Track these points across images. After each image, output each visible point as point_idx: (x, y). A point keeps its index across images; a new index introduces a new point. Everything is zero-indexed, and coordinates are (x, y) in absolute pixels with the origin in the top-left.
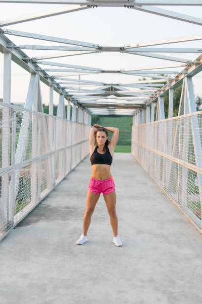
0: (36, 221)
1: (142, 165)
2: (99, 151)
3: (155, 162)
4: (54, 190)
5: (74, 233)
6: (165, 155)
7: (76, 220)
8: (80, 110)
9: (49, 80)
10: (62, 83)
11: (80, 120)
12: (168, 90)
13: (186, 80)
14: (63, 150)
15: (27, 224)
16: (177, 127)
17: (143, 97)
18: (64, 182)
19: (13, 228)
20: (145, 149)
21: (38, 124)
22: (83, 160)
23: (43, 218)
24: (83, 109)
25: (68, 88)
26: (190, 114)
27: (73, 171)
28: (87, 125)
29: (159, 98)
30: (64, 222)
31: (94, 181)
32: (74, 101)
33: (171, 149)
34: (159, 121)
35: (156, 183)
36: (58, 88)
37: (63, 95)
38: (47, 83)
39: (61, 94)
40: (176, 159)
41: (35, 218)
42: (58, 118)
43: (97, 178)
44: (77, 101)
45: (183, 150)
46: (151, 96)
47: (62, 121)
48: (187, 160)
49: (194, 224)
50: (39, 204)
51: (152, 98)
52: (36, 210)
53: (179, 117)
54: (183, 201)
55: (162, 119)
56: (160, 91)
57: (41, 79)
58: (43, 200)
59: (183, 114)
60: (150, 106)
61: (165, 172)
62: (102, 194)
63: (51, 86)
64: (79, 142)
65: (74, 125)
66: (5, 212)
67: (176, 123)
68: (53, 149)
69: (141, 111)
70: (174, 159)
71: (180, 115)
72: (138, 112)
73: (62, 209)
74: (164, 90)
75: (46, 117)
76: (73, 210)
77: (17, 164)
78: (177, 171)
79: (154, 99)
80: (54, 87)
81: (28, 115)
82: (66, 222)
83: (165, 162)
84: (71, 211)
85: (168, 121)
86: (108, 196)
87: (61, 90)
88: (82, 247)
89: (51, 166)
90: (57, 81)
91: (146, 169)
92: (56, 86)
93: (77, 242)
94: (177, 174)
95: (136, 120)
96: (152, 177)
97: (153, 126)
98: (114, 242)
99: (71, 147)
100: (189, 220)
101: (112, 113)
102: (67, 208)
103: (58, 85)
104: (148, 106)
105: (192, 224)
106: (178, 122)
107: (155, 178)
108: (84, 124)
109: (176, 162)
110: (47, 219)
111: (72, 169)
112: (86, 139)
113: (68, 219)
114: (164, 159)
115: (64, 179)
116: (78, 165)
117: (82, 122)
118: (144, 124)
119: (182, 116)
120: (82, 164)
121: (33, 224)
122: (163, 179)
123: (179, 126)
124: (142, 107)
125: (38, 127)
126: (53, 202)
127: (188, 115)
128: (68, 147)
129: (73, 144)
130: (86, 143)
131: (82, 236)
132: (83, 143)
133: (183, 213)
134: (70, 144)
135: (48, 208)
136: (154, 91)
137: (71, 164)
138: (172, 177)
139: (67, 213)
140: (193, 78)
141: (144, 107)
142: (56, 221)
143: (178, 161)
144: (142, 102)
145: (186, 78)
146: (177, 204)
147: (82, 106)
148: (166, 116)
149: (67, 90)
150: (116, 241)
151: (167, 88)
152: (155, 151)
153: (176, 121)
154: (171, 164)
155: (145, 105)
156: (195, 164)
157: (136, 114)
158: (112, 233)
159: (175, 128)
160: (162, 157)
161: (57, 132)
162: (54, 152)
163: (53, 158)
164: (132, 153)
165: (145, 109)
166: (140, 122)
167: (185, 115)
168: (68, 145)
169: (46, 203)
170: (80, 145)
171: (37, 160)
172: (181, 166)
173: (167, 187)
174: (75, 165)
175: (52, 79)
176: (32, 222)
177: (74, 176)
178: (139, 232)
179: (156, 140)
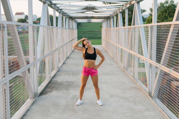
0: (51, 92)
1: (109, 53)
2: (89, 52)
3: (118, 52)
4: (58, 71)
5: (74, 98)
6: (124, 48)
7: (74, 90)
8: (71, 21)
9: (53, 6)
10: (60, 7)
11: (71, 27)
12: (125, 9)
13: (136, 5)
14: (62, 46)
15: (46, 93)
16: (131, 32)
17: (109, 13)
18: (63, 65)
19: (37, 96)
20: (111, 43)
21: (48, 33)
22: (73, 51)
23: (54, 89)
24: (72, 20)
25: (64, 9)
26: (140, 25)
27: (68, 58)
28: (75, 29)
29: (119, 14)
30: (67, 91)
31: (85, 68)
32: (67, 15)
33: (127, 45)
34: (119, 27)
35: (119, 64)
36: (58, 10)
37: (61, 14)
38: (52, 7)
39: (60, 13)
40: (131, 51)
41: (50, 90)
42: (59, 27)
43: (87, 66)
44: (69, 15)
45: (135, 46)
46: (114, 12)
47: (61, 29)
48: (138, 52)
49: (143, 89)
50: (51, 80)
51: (115, 13)
52: (49, 85)
53: (132, 26)
54: (136, 76)
55: (121, 26)
56: (120, 9)
57: (49, 5)
58: (53, 78)
59: (135, 25)
60: (113, 17)
61: (124, 58)
62: (90, 75)
63: (54, 9)
64: (70, 40)
65: (68, 30)
66: (33, 86)
67: (130, 30)
68: (57, 47)
69: (107, 20)
70: (130, 51)
71: (133, 25)
72: (106, 21)
73: (65, 83)
74: (122, 9)
75: (52, 28)
76: (71, 83)
77: (39, 59)
78: (132, 58)
79: (116, 14)
80: (56, 9)
81: (43, 28)
82: (68, 91)
83: (124, 52)
84: (70, 84)
85: (125, 28)
86: (94, 77)
87: (60, 11)
88: (80, 107)
89: (56, 57)
90: (58, 6)
91: (112, 55)
92: (57, 8)
93: (77, 104)
94: (132, 60)
95: (104, 25)
96: (116, 61)
97: (115, 30)
98: (97, 103)
99: (66, 44)
100: (140, 87)
101: (89, 21)
102: (68, 82)
103: (58, 7)
104: (112, 17)
105: (142, 90)
106: (131, 29)
107: (117, 61)
108: (73, 29)
109: (131, 53)
110: (56, 90)
111: (67, 57)
112: (74, 38)
113: (69, 89)
114: (123, 51)
115: (63, 64)
116: (70, 54)
117: (72, 28)
118: (109, 28)
119: (134, 26)
120: (73, 53)
121: (49, 93)
122: (123, 62)
123: (132, 31)
124: (108, 18)
125: (48, 35)
126: (59, 79)
127: (138, 26)
128: (65, 44)
129: (67, 42)
130: (74, 40)
131: (79, 100)
132: (73, 41)
133: (136, 83)
134: (66, 43)
135: (57, 83)
136: (116, 9)
137: (67, 54)
138: (128, 62)
139: (68, 85)
140: (140, 3)
141: (109, 18)
142: (62, 91)
143: (132, 52)
144: (108, 16)
145: (136, 3)
146: (132, 78)
147: (72, 18)
148: (124, 25)
149: (63, 10)
150: (99, 102)
151: (124, 8)
152: (117, 45)
153: (131, 28)
154: (128, 54)
155: (110, 17)
156: (143, 55)
157: (104, 22)
158: (97, 98)
159: (130, 33)
160: (122, 49)
161: (59, 36)
162: (57, 49)
163: (57, 52)
164: (102, 45)
165: (110, 19)
166: (107, 27)
167: (136, 26)
168: (65, 43)
169: (54, 79)
170: (71, 42)
171: (49, 55)
172: (134, 55)
173: (126, 67)
174: (69, 54)
175: (55, 5)
176: (48, 92)
177: (69, 61)
178: (112, 96)
179: (118, 39)
